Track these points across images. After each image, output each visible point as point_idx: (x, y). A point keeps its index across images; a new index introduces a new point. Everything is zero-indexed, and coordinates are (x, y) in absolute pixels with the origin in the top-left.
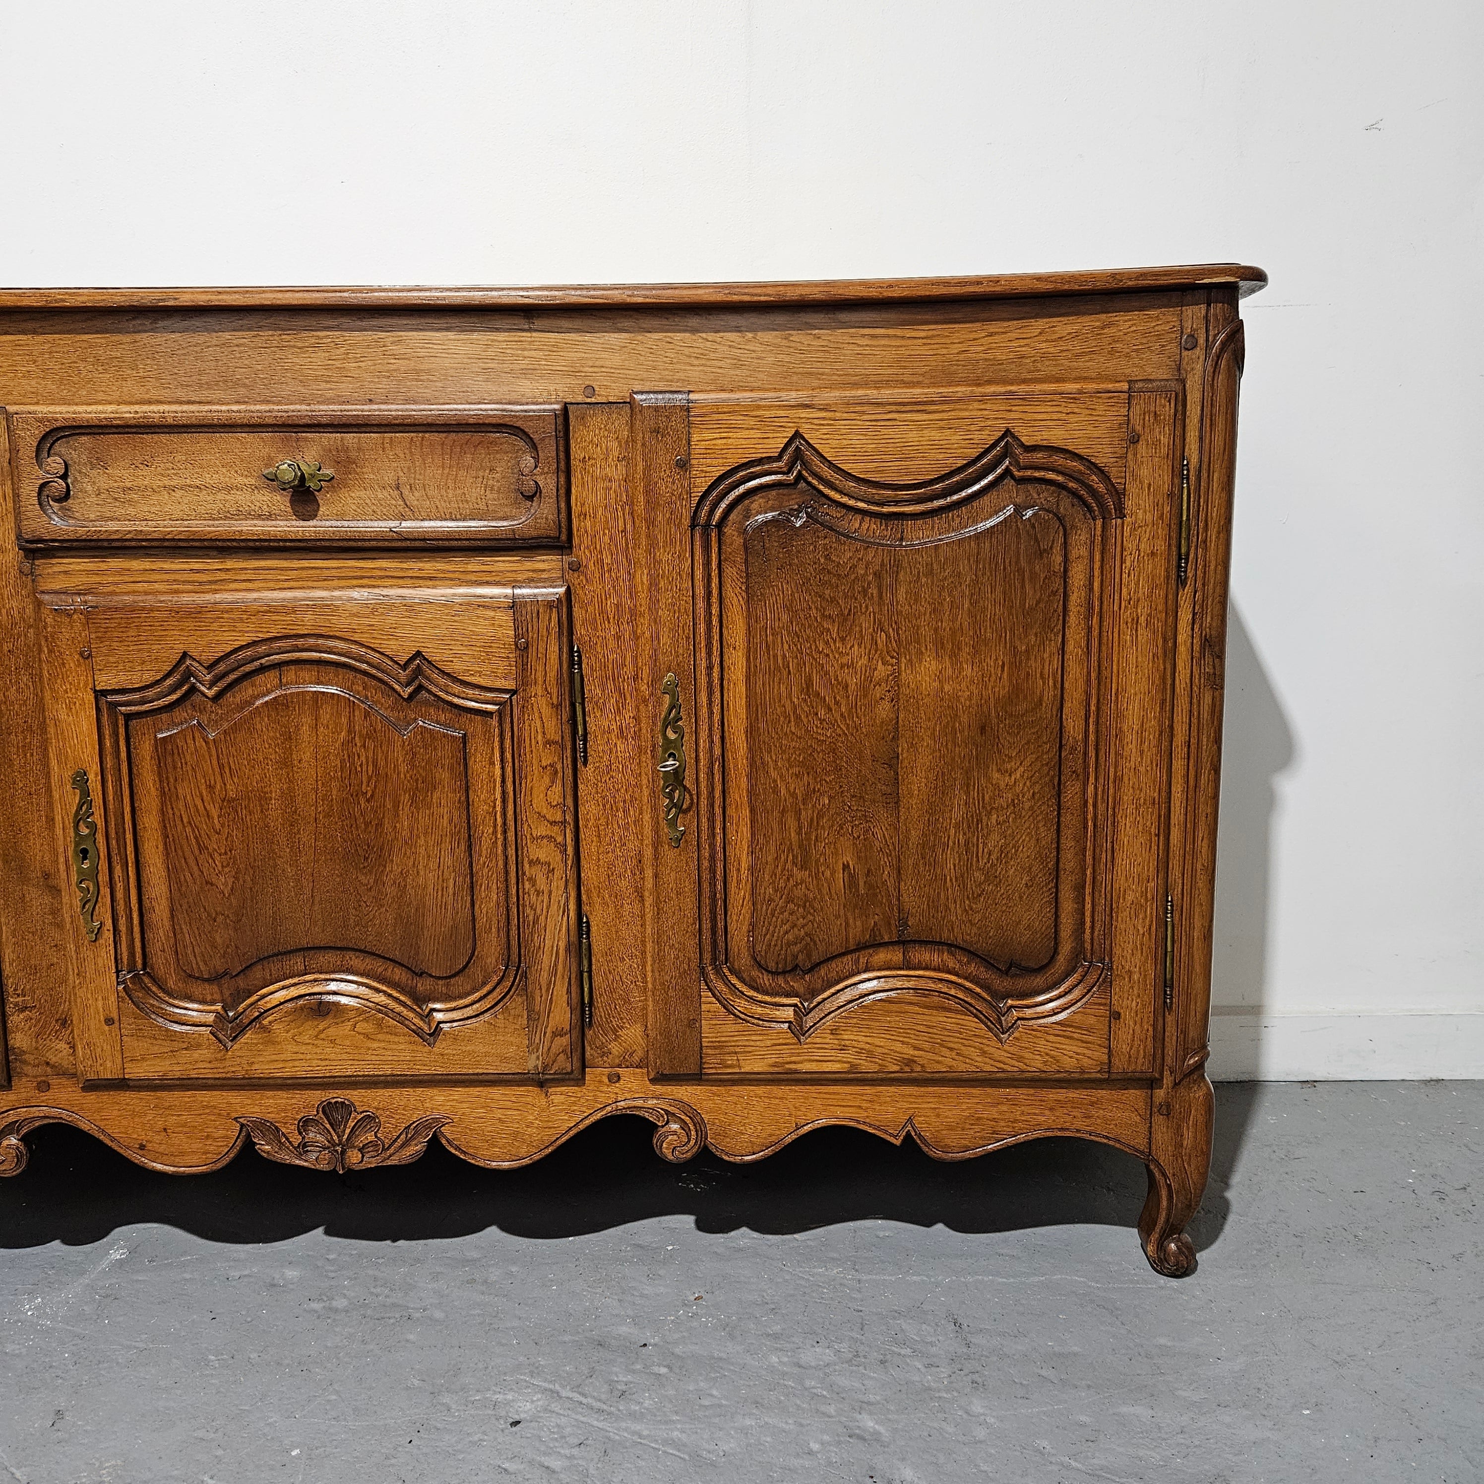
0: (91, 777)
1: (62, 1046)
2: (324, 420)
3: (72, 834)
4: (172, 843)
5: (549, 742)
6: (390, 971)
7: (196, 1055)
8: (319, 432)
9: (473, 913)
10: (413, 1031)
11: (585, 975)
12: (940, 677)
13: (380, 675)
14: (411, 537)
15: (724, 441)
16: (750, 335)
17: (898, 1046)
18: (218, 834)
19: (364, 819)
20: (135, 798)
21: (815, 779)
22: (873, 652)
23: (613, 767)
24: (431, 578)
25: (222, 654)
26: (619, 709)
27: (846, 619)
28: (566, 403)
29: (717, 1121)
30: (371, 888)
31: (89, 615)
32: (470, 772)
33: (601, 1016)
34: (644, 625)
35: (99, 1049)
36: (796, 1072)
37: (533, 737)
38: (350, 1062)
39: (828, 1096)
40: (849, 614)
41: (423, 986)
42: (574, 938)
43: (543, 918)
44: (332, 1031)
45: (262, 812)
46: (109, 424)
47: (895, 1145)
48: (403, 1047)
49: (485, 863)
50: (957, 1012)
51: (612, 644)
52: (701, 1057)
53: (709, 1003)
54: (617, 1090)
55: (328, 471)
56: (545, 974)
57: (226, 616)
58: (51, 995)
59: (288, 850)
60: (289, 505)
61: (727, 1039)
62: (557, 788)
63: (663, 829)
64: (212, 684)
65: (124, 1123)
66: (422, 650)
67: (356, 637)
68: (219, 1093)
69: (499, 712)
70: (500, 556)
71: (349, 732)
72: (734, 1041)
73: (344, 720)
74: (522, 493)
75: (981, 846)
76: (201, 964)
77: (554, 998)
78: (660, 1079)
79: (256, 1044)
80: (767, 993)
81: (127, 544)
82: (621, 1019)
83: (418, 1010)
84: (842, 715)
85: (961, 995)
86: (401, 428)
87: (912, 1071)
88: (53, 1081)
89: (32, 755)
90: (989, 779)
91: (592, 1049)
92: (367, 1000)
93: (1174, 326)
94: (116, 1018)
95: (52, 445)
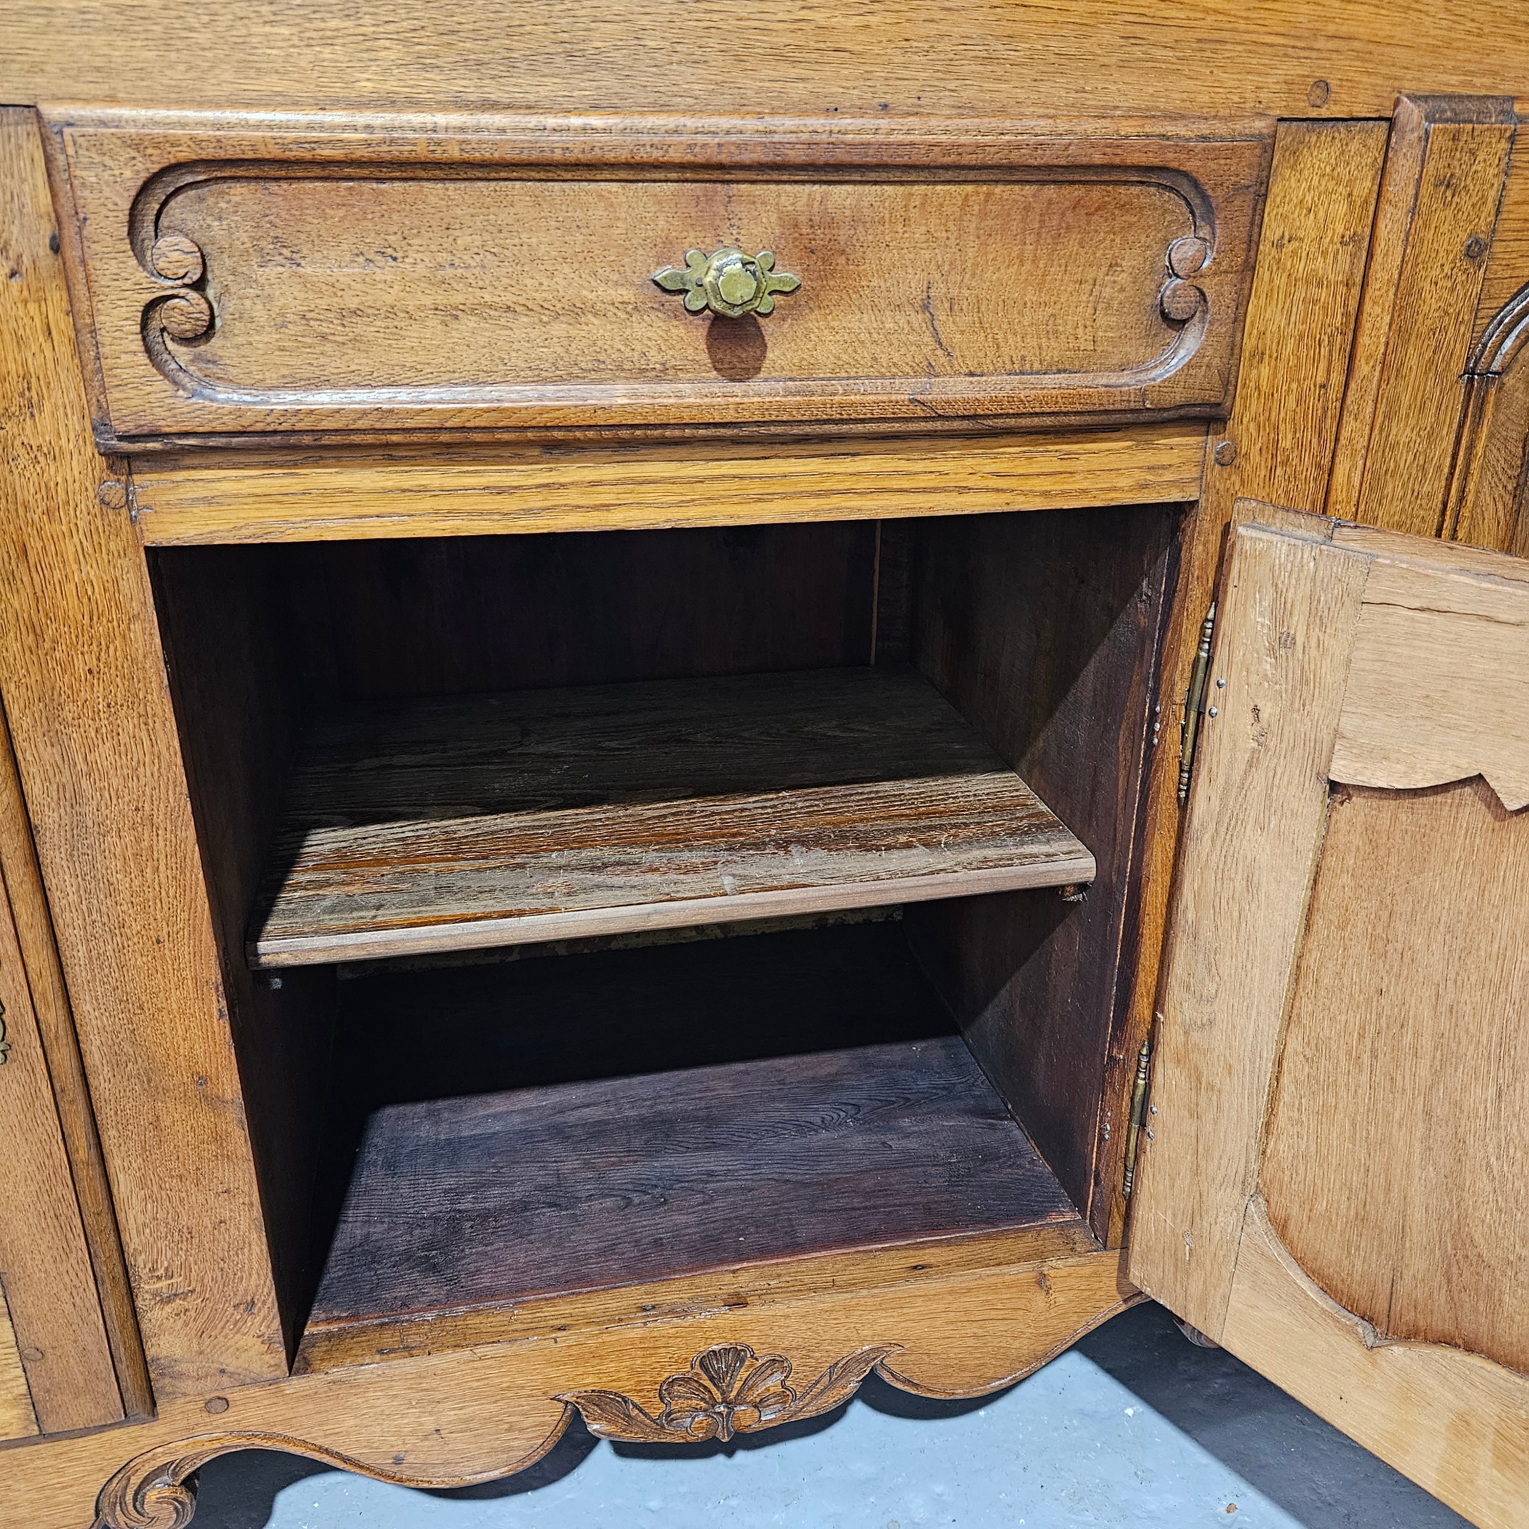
1: (249, 1341)
14: (950, 412)
28: (1274, 119)
46: (308, 156)
55: (790, 272)
58: (221, 1267)
60: (703, 347)
65: (368, 1434)
74: (1164, 315)
81: (356, 439)
86: (949, 175)
88: (234, 1394)
95: (164, 204)
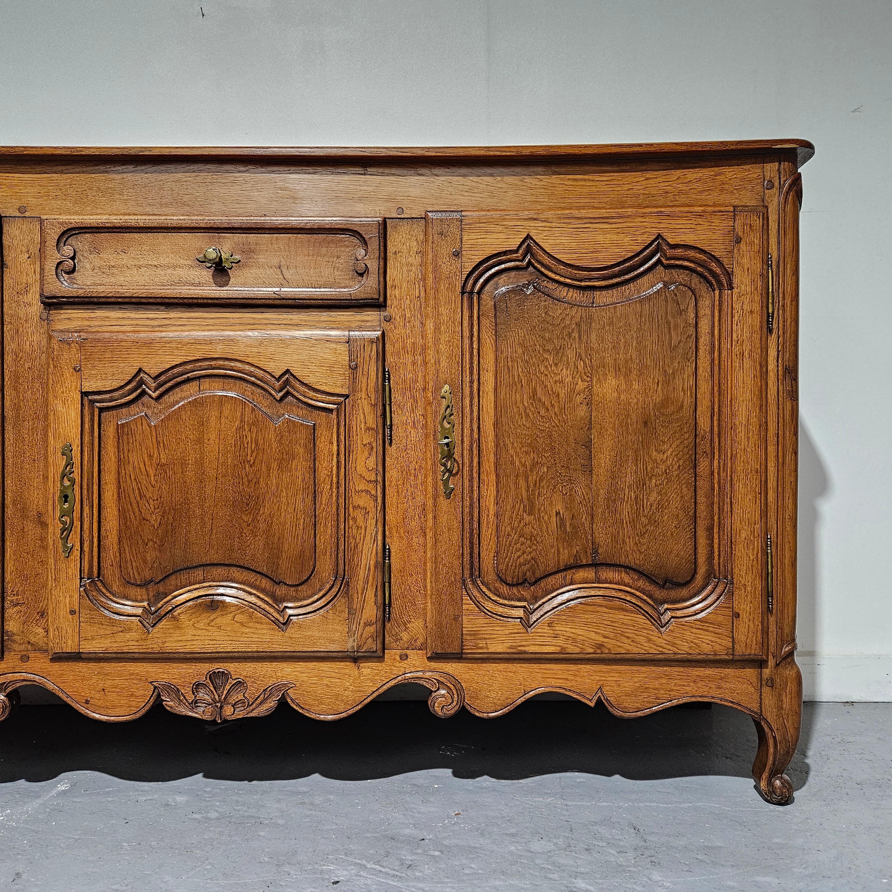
0: (74, 448)
1: (40, 630)
2: (236, 225)
3: (59, 485)
4: (123, 493)
5: (368, 429)
6: (259, 581)
7: (128, 636)
8: (233, 233)
9: (315, 541)
10: (272, 621)
11: (387, 584)
12: (617, 389)
13: (262, 384)
14: (287, 298)
15: (482, 240)
16: (499, 178)
17: (593, 636)
18: (154, 487)
19: (248, 478)
20: (102, 463)
21: (538, 455)
22: (575, 373)
23: (408, 447)
24: (297, 325)
25: (164, 369)
26: (413, 410)
27: (559, 351)
28: (385, 218)
29: (471, 688)
30: (250, 524)
31: (82, 344)
32: (317, 448)
33: (396, 614)
34: (431, 354)
35: (64, 632)
36: (525, 652)
37: (358, 425)
38: (230, 642)
39: (547, 672)
40: (560, 349)
41: (280, 591)
42: (380, 559)
43: (361, 544)
44: (219, 621)
45: (182, 472)
46: (104, 226)
47: (591, 707)
48: (264, 632)
49: (324, 509)
50: (631, 612)
51: (410, 367)
52: (462, 641)
53: (468, 605)
54: (405, 666)
55: (237, 257)
56: (361, 583)
57: (168, 345)
58: (35, 596)
59: (198, 498)
60: (211, 277)
61: (480, 629)
62: (373, 459)
63: (440, 487)
64: (156, 389)
65: (77, 685)
66: (289, 368)
67: (249, 360)
68: (141, 664)
69: (338, 410)
70: (341, 312)
71: (241, 421)
72: (485, 631)
73: (239, 414)
74: (356, 272)
75: (645, 501)
76: (136, 573)
77: (366, 599)
78: (435, 657)
79: (168, 629)
80: (506, 599)
81: (109, 300)
82: (410, 616)
83: (276, 607)
84: (555, 413)
85: (633, 600)
86: (283, 231)
87: (602, 653)
88: (32, 655)
89: (37, 435)
90: (650, 457)
91: (390, 636)
92: (243, 600)
93: (759, 175)
94: (77, 610)
95: (67, 239)
